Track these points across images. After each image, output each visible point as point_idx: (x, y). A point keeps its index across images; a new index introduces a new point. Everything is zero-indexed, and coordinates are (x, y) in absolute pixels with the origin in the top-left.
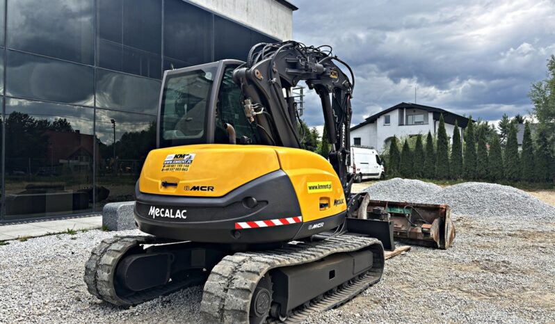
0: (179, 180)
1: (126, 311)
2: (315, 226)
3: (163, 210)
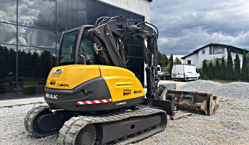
1: (39, 140)
2: (120, 104)
3: (50, 95)
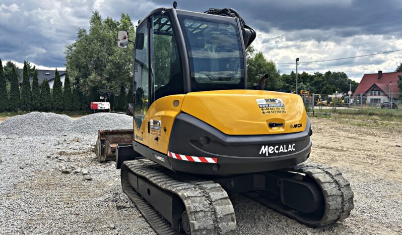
3: (277, 147)
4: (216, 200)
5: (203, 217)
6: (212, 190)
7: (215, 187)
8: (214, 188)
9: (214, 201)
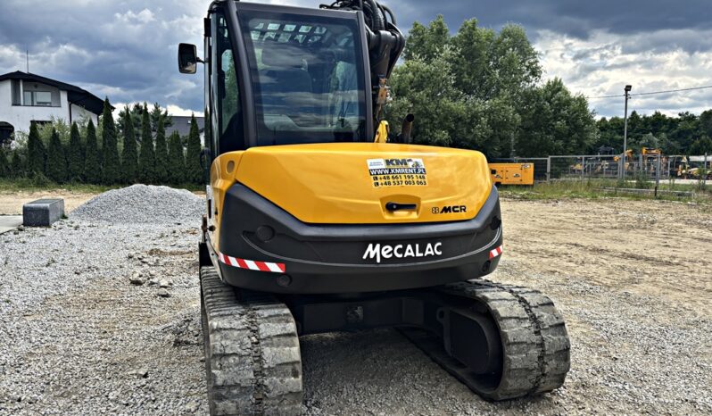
0: (419, 199)
3: (400, 246)
4: (269, 337)
5: (237, 365)
6: (271, 319)
7: (278, 315)
8: (274, 316)
9: (264, 339)
